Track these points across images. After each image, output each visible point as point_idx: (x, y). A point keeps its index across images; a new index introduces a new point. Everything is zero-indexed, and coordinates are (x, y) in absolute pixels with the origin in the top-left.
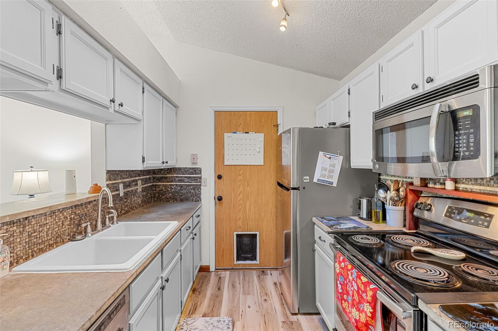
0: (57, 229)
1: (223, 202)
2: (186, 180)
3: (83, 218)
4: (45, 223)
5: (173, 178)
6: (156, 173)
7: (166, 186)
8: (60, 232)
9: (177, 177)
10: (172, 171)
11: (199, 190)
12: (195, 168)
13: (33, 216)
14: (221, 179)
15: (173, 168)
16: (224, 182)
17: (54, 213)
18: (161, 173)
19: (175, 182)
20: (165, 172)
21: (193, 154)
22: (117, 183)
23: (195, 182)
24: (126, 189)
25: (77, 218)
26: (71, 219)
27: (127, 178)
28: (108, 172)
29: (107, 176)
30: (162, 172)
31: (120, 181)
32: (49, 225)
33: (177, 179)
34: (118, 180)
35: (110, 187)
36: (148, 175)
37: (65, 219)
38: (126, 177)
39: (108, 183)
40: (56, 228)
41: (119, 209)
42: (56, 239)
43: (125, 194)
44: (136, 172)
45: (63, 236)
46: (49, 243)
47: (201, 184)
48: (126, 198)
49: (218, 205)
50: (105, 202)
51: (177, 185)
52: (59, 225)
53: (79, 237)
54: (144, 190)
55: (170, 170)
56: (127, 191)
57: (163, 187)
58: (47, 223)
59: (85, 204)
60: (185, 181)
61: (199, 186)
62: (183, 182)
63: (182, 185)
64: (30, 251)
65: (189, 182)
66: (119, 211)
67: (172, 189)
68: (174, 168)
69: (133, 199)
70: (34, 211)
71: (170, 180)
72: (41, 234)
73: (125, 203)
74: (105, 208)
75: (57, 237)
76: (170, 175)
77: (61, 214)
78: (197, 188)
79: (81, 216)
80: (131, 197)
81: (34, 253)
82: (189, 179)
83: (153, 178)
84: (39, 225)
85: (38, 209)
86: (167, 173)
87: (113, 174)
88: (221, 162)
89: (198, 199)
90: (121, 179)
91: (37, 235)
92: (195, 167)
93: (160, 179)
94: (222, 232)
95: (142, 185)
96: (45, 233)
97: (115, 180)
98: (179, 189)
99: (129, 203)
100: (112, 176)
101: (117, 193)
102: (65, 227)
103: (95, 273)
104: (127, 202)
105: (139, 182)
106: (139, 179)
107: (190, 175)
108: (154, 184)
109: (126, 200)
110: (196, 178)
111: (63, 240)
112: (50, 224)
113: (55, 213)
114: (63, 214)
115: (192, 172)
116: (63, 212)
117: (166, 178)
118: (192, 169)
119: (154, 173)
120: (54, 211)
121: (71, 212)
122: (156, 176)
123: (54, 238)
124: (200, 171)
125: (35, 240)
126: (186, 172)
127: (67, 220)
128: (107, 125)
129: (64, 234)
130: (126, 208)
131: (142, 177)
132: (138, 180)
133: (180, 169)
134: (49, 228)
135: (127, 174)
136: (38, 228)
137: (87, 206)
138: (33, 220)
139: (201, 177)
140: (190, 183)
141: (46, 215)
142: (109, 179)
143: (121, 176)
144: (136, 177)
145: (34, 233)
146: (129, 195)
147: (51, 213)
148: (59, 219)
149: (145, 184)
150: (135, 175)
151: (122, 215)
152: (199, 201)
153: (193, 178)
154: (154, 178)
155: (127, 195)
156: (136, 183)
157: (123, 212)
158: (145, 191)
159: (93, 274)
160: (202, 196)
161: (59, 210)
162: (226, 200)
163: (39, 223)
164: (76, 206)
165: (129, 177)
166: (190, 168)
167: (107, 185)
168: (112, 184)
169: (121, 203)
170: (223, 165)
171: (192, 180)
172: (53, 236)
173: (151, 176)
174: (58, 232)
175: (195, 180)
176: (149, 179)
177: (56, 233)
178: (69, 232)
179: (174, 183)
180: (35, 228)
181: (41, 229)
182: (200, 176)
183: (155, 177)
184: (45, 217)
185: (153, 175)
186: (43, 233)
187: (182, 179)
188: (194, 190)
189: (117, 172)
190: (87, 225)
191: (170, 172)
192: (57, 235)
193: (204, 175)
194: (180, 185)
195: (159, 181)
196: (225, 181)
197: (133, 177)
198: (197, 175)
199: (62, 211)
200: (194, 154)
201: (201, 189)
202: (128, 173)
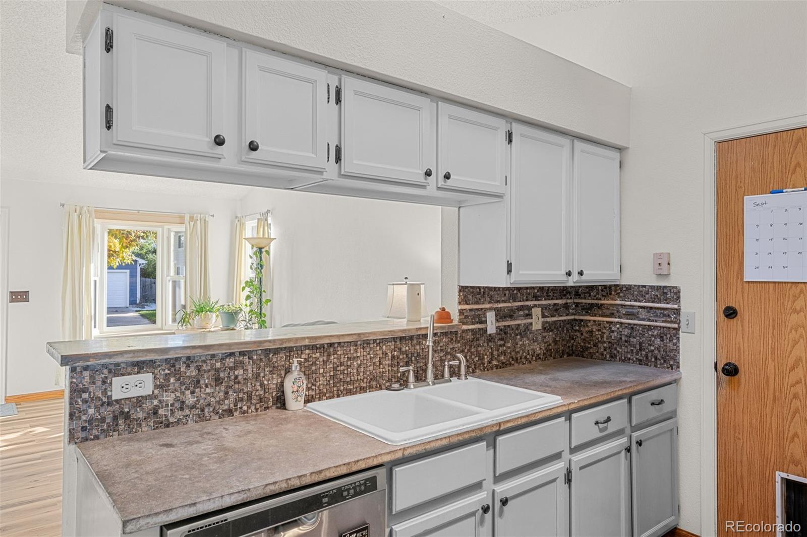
0: (371, 368)
1: (739, 382)
2: (643, 314)
3: (413, 359)
4: (355, 355)
5: (615, 308)
6: (580, 295)
7: (600, 325)
8: (376, 372)
9: (622, 305)
10: (613, 293)
11: (675, 341)
12: (665, 287)
13: (339, 343)
14: (735, 319)
15: (615, 285)
16: (742, 326)
17: (367, 344)
18: (590, 296)
19: (619, 318)
20: (597, 294)
21: (657, 253)
22: (482, 309)
23: (663, 322)
24: (503, 321)
25: (403, 358)
26: (393, 357)
27: (504, 302)
28: (462, 289)
29: (459, 295)
30: (592, 294)
31: (487, 306)
32: (361, 360)
33: (623, 311)
34: (483, 303)
35: (465, 314)
36: (562, 299)
37: (384, 356)
38: (503, 299)
39: (460, 307)
40: (370, 366)
41: (486, 357)
42: (370, 382)
43: (501, 330)
44: (529, 291)
45: (381, 380)
46: (359, 384)
47: (679, 327)
48: (502, 339)
49: (724, 386)
50: (454, 339)
51: (621, 323)
52: (374, 363)
53: (396, 386)
54: (547, 328)
55: (609, 290)
56: (505, 326)
57: (595, 327)
58: (358, 357)
59: (417, 339)
60: (641, 316)
61: (674, 331)
62: (635, 319)
63: (634, 325)
64: (335, 389)
65: (649, 320)
66: (486, 360)
67: (613, 332)
68: (618, 285)
69: (521, 343)
70: (338, 336)
71: (608, 312)
72: (349, 370)
73: (501, 349)
74: (456, 351)
75: (371, 379)
76: (608, 300)
77: (378, 348)
78: (668, 336)
79: (410, 356)
80: (514, 338)
81: (340, 393)
82: (649, 312)
83: (575, 306)
84: (346, 356)
85: (343, 335)
86: (603, 296)
87: (473, 292)
88: (735, 274)
89: (671, 363)
90: (490, 302)
91: (344, 370)
92: (664, 285)
93: (589, 309)
94: (739, 460)
95: (542, 317)
96: (355, 371)
97: (477, 303)
98: (626, 333)
99: (509, 348)
100: (470, 297)
101: (480, 326)
102: (384, 368)
103: (361, 434)
104: (504, 345)
105: (536, 312)
106: (535, 306)
107: (653, 302)
108: (577, 317)
109: (502, 342)
110: (666, 312)
111: (380, 386)
112: (362, 358)
113: (370, 344)
114: (381, 348)
115: (657, 296)
116: (381, 345)
117: (600, 307)
118: (658, 289)
119: (577, 295)
120: (368, 341)
121: (393, 347)
122: (580, 301)
123: (367, 380)
124: (676, 294)
125: (341, 377)
126: (642, 296)
127: (387, 358)
128: (461, 209)
129: (381, 377)
130: (502, 358)
131: (544, 302)
132: (533, 307)
133: (629, 288)
134: (360, 365)
135: (505, 295)
136: (345, 360)
137: (420, 342)
138: (339, 349)
139: (680, 309)
140: (653, 321)
141: (356, 346)
142: (464, 300)
143: (491, 297)
144: (527, 300)
145: (341, 366)
146: (511, 335)
147: (364, 344)
148: (375, 353)
149: (552, 316)
150: (525, 298)
151: (492, 369)
152: (674, 367)
153: (658, 312)
154: (577, 305)
155: (505, 333)
156: (527, 312)
157: (495, 363)
158: (552, 331)
159: (359, 434)
160: (682, 358)
161: (375, 341)
162: (749, 377)
163: (347, 354)
164: (401, 339)
165: (511, 301)
166: (652, 287)
167: (459, 310)
168: (471, 310)
169: (491, 347)
170: (739, 280)
171: (656, 316)
172: (366, 376)
173: (569, 301)
174: (373, 372)
175: (664, 315)
176: (566, 306)
177: (370, 373)
178: (390, 377)
179: (617, 320)
180: (342, 360)
181: (349, 363)
182: (676, 306)
183: (579, 303)
184: (355, 348)
185: (576, 298)
186: (352, 369)
187: (634, 311)
188: (662, 341)
189: (482, 290)
190: (409, 371)
191: (607, 294)
192: (371, 377)
193: (686, 305)
194: (629, 324)
195: (587, 312)
196: (746, 324)
197: (520, 301)
198: (667, 303)
199: (379, 343)
200: (661, 254)
201: (679, 338)
202: (507, 292)
